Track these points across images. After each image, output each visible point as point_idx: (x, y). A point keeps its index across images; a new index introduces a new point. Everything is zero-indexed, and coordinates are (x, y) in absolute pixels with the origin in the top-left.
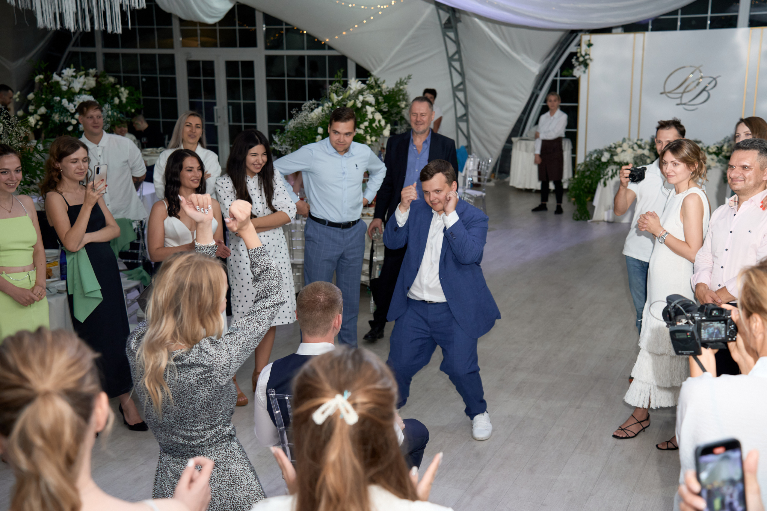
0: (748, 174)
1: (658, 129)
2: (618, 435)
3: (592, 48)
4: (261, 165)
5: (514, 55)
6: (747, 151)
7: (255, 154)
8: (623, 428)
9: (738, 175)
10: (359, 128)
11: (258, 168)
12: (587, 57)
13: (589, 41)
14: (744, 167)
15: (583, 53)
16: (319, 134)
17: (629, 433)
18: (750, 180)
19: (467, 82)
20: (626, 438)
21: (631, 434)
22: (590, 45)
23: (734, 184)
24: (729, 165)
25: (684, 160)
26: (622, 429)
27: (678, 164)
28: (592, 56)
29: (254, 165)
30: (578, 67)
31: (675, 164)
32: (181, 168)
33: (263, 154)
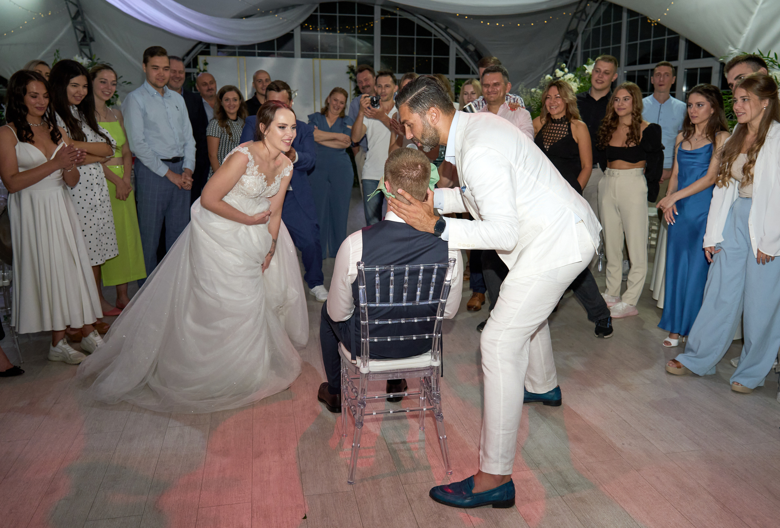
0: (498, 88)
3: (209, 65)
4: (81, 97)
6: (494, 73)
7: (76, 85)
9: (493, 90)
11: (79, 100)
13: (205, 60)
18: (501, 92)
22: (206, 64)
23: (491, 97)
32: (25, 91)
33: (84, 86)
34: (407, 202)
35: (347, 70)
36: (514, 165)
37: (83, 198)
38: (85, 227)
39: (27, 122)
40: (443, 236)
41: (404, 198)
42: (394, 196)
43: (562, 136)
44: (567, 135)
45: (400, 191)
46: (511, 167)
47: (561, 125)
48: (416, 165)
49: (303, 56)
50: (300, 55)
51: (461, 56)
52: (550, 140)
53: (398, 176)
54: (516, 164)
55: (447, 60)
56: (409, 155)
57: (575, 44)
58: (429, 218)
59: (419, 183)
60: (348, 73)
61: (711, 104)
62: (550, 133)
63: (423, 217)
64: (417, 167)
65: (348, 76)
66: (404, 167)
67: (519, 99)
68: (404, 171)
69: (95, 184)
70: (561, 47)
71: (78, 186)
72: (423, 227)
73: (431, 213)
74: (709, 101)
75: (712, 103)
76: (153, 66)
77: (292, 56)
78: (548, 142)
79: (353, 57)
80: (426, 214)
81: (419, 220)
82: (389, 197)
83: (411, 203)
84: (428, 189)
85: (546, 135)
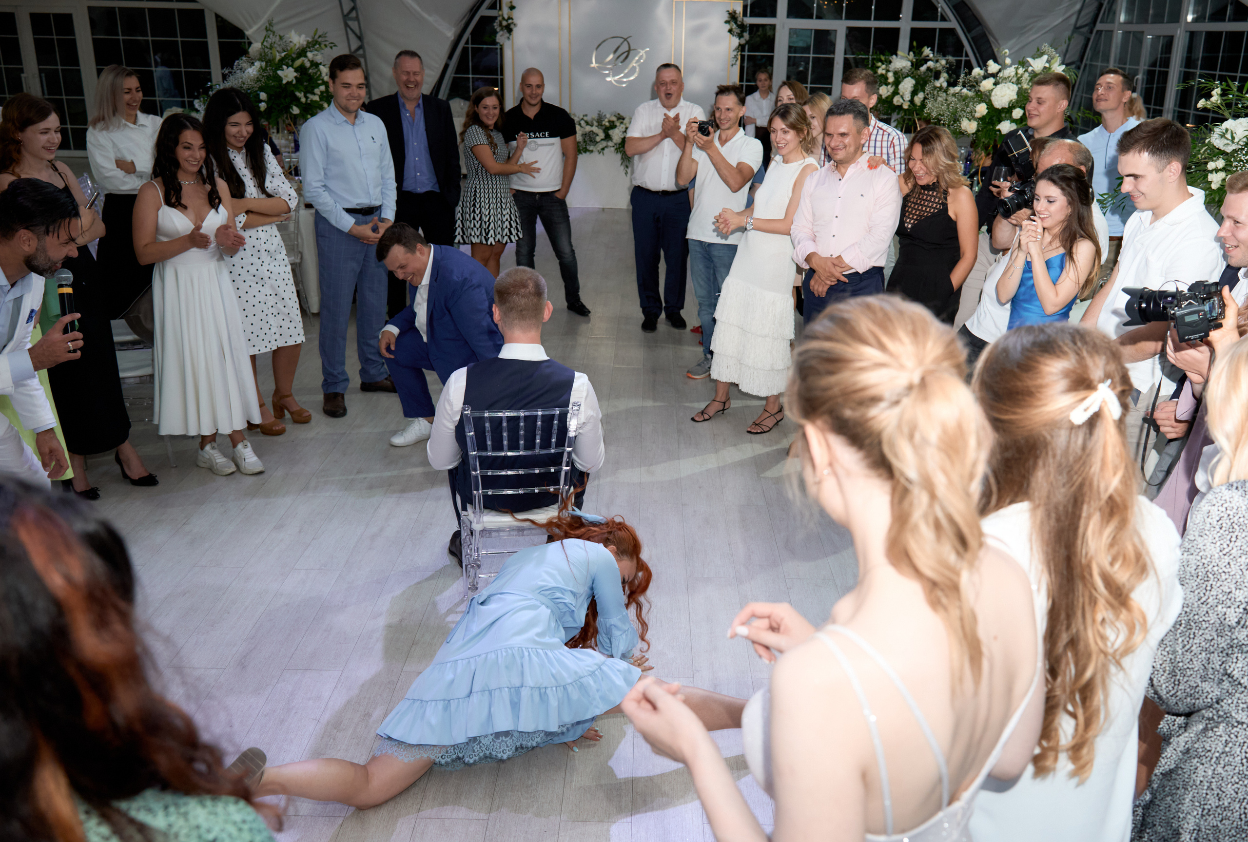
0: (847, 140)
1: (717, 94)
2: (753, 431)
3: (514, 11)
4: (245, 137)
5: (426, 16)
6: (842, 117)
7: (236, 124)
8: (757, 423)
9: (838, 144)
10: (314, 94)
11: (241, 142)
12: (510, 21)
13: (511, 3)
14: (843, 135)
15: (506, 17)
16: (261, 101)
17: (763, 427)
18: (850, 146)
19: (366, 46)
20: (761, 433)
21: (766, 429)
22: (512, 7)
23: (836, 154)
24: (827, 133)
25: (793, 126)
26: (757, 425)
27: (788, 132)
28: (515, 21)
29: (236, 137)
30: (501, 33)
31: (785, 132)
32: (176, 142)
33: (248, 124)
35: (726, 17)
37: (245, 269)
38: (246, 305)
39: (177, 179)
43: (932, 210)
44: (940, 211)
47: (933, 193)
52: (914, 214)
60: (726, 22)
61: (1068, 200)
62: (917, 204)
65: (728, 27)
69: (263, 251)
71: (241, 253)
74: (1065, 195)
75: (1070, 199)
76: (344, 84)
78: (912, 219)
85: (910, 207)
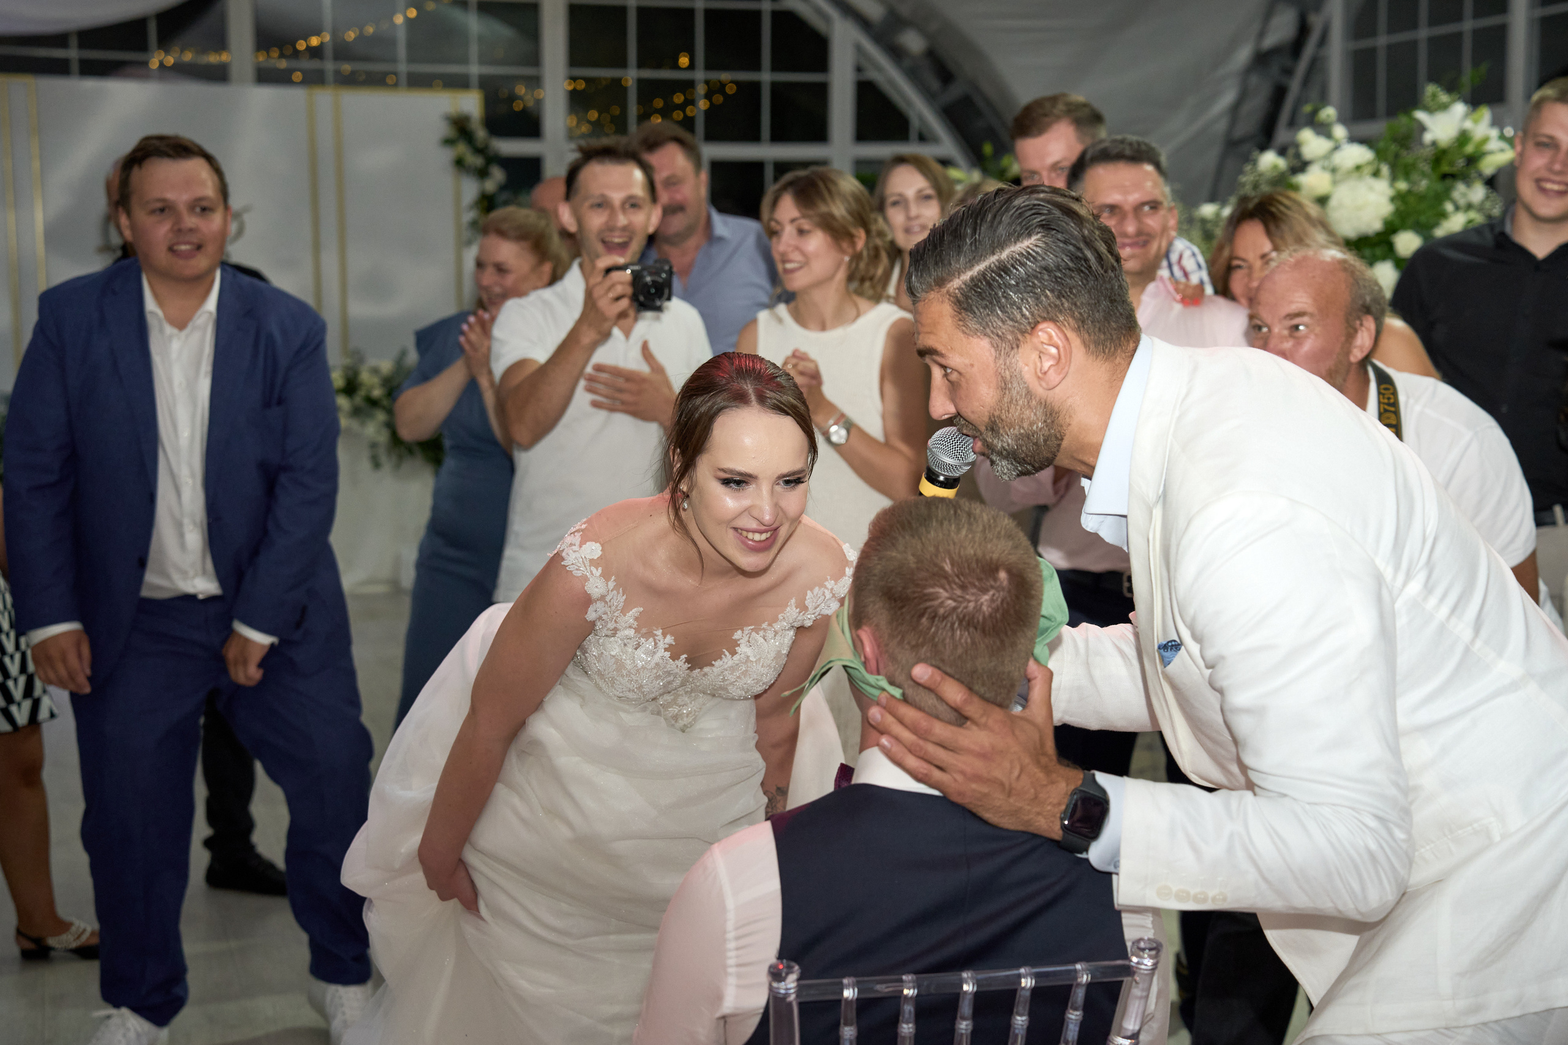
27: (811, 232)
31: (803, 232)
34: (952, 715)
35: (444, 130)
36: (1388, 573)
40: (1096, 854)
41: (940, 699)
42: (897, 692)
45: (922, 672)
46: (1379, 579)
48: (990, 569)
49: (265, 77)
50: (249, 71)
51: (872, 75)
53: (922, 615)
54: (1397, 568)
55: (821, 92)
56: (959, 530)
57: (1316, 21)
58: (1041, 775)
59: (1002, 641)
60: (448, 142)
63: (1016, 773)
64: (996, 579)
65: (450, 153)
66: (940, 576)
67: (1187, 254)
68: (944, 594)
70: (1262, 35)
72: (1016, 812)
73: (1044, 754)
77: (219, 75)
79: (459, 83)
80: (1027, 760)
81: (1002, 784)
82: (876, 692)
83: (967, 718)
84: (1031, 663)
